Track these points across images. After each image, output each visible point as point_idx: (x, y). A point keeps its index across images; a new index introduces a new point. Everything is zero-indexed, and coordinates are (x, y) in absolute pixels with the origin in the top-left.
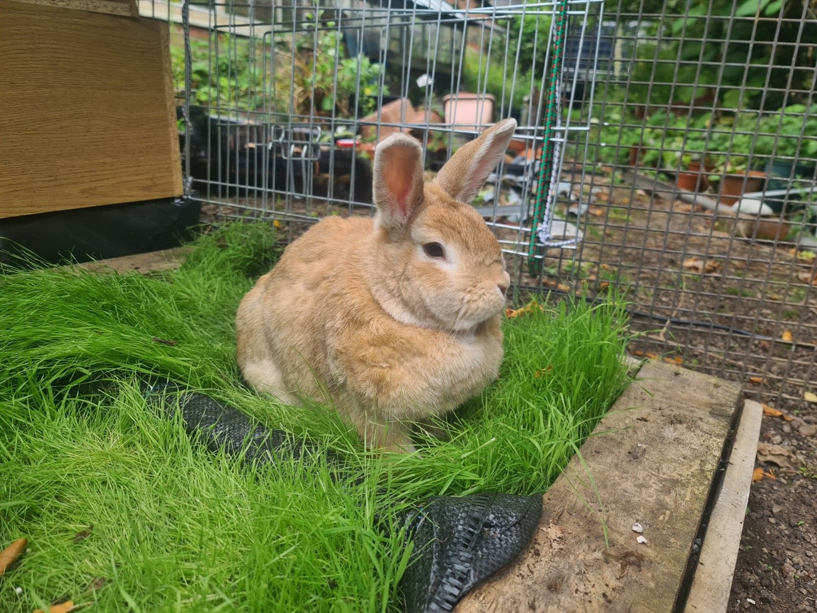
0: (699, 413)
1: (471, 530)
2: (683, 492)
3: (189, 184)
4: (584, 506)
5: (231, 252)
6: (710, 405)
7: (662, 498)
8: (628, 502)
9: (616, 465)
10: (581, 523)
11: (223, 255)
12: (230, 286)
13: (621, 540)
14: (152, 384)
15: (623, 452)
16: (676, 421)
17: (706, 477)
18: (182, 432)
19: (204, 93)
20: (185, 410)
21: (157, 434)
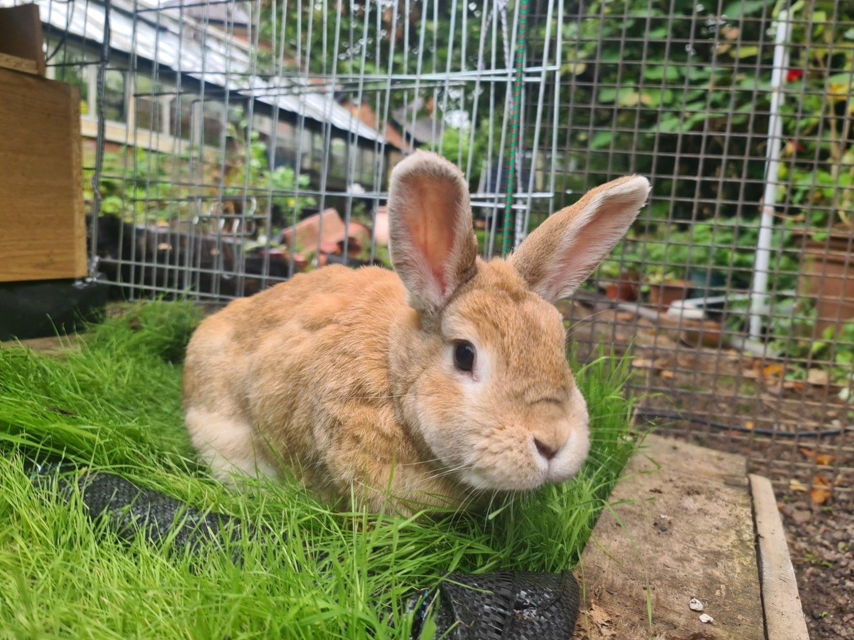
0: (714, 484)
1: (502, 610)
2: (730, 564)
3: (94, 265)
4: (624, 585)
5: (146, 332)
6: (722, 477)
7: (709, 571)
8: (674, 578)
9: (645, 538)
10: (628, 604)
11: (137, 336)
12: (146, 368)
13: (682, 621)
14: (40, 462)
15: (648, 526)
16: (692, 492)
17: (748, 547)
18: (82, 519)
19: (111, 205)
20: (86, 493)
21: (44, 524)
